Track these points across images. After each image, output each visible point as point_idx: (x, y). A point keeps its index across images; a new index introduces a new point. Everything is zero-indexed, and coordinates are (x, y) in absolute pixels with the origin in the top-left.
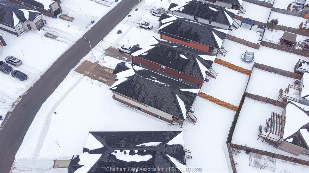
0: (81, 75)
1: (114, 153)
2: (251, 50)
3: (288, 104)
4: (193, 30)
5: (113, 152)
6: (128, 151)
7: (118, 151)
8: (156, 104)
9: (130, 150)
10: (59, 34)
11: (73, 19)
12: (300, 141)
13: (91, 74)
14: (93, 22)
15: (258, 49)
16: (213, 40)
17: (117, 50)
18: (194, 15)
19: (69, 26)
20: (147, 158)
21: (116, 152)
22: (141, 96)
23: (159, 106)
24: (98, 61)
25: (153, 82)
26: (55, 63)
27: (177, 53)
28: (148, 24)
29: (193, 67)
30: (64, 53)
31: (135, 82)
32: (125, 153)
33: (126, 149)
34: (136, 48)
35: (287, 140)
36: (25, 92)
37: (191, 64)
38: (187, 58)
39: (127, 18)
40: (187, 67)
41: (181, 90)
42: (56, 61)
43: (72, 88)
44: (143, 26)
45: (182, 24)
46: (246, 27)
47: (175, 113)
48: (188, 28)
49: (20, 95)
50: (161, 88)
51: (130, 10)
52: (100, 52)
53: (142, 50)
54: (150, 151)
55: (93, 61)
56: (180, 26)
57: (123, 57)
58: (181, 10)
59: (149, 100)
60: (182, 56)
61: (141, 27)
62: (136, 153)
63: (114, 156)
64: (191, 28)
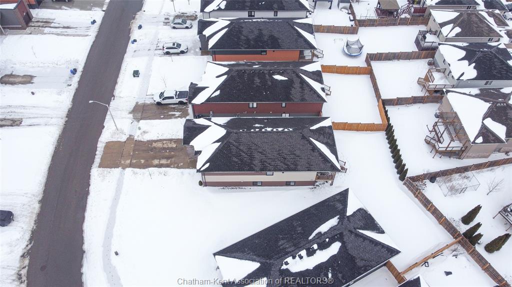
0: (117, 171)
1: (284, 265)
2: (352, 38)
3: (447, 94)
4: (265, 32)
5: (282, 265)
6: (303, 253)
7: (289, 259)
8: (286, 165)
9: (307, 250)
10: (21, 113)
11: (32, 77)
12: (491, 136)
13: (134, 161)
14: (74, 71)
15: (357, 34)
16: (302, 39)
17: (152, 104)
18: (247, 8)
19: (33, 93)
20: (335, 248)
21: (287, 263)
22: (256, 162)
23: (292, 166)
24: (130, 136)
25: (264, 132)
26: (50, 168)
27: (267, 76)
28: (179, 45)
29: (302, 88)
30: (56, 143)
31: (234, 143)
32: (301, 257)
33: (300, 251)
34: (195, 90)
35: (476, 142)
36: (26, 243)
37: (297, 85)
38: (286, 79)
39: (131, 47)
40: (293, 91)
41: (311, 128)
42: (51, 164)
43: (116, 199)
44: (171, 51)
45: (242, 28)
46: (323, 7)
47: (322, 166)
48: (256, 32)
49: (21, 254)
50: (283, 136)
51: (129, 31)
52: (123, 118)
53: (206, 89)
54: (334, 236)
55: (123, 139)
56: (240, 32)
57: (170, 113)
58: (223, 6)
59: (273, 163)
60: (278, 77)
61: (168, 53)
62: (317, 250)
63: (287, 270)
64: (260, 30)
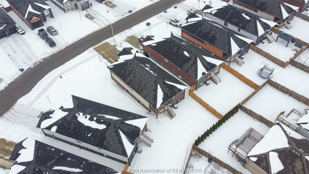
0: (96, 53)
1: (78, 114)
4: (212, 32)
5: (77, 113)
6: (89, 116)
7: (81, 114)
8: (138, 88)
9: (91, 116)
10: (97, 16)
11: (115, 6)
12: (265, 163)
13: (105, 54)
14: (130, 12)
15: (284, 68)
16: (228, 46)
17: (138, 39)
18: (225, 19)
19: (108, 12)
20: (102, 127)
21: (79, 114)
22: (129, 78)
23: (140, 91)
24: (116, 45)
25: (143, 68)
26: (82, 39)
27: (182, 49)
28: (177, 21)
29: (192, 65)
30: (93, 32)
31: (129, 64)
32: (86, 117)
33: (88, 114)
34: (149, 38)
35: (250, 158)
36: (48, 56)
37: (191, 62)
38: (189, 56)
39: (162, 13)
40: (186, 64)
41: (166, 81)
42: (84, 38)
43: (84, 62)
44: (172, 23)
45: (204, 24)
46: (282, 43)
47: (151, 100)
48: (208, 30)
49: (44, 58)
50: (148, 75)
51: (169, 7)
52: (122, 37)
53: (153, 41)
55: (112, 44)
56: (201, 26)
57: (139, 46)
58: (213, 13)
60: (186, 53)
62: (94, 120)
63: (77, 117)
64: (211, 30)
